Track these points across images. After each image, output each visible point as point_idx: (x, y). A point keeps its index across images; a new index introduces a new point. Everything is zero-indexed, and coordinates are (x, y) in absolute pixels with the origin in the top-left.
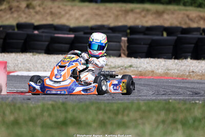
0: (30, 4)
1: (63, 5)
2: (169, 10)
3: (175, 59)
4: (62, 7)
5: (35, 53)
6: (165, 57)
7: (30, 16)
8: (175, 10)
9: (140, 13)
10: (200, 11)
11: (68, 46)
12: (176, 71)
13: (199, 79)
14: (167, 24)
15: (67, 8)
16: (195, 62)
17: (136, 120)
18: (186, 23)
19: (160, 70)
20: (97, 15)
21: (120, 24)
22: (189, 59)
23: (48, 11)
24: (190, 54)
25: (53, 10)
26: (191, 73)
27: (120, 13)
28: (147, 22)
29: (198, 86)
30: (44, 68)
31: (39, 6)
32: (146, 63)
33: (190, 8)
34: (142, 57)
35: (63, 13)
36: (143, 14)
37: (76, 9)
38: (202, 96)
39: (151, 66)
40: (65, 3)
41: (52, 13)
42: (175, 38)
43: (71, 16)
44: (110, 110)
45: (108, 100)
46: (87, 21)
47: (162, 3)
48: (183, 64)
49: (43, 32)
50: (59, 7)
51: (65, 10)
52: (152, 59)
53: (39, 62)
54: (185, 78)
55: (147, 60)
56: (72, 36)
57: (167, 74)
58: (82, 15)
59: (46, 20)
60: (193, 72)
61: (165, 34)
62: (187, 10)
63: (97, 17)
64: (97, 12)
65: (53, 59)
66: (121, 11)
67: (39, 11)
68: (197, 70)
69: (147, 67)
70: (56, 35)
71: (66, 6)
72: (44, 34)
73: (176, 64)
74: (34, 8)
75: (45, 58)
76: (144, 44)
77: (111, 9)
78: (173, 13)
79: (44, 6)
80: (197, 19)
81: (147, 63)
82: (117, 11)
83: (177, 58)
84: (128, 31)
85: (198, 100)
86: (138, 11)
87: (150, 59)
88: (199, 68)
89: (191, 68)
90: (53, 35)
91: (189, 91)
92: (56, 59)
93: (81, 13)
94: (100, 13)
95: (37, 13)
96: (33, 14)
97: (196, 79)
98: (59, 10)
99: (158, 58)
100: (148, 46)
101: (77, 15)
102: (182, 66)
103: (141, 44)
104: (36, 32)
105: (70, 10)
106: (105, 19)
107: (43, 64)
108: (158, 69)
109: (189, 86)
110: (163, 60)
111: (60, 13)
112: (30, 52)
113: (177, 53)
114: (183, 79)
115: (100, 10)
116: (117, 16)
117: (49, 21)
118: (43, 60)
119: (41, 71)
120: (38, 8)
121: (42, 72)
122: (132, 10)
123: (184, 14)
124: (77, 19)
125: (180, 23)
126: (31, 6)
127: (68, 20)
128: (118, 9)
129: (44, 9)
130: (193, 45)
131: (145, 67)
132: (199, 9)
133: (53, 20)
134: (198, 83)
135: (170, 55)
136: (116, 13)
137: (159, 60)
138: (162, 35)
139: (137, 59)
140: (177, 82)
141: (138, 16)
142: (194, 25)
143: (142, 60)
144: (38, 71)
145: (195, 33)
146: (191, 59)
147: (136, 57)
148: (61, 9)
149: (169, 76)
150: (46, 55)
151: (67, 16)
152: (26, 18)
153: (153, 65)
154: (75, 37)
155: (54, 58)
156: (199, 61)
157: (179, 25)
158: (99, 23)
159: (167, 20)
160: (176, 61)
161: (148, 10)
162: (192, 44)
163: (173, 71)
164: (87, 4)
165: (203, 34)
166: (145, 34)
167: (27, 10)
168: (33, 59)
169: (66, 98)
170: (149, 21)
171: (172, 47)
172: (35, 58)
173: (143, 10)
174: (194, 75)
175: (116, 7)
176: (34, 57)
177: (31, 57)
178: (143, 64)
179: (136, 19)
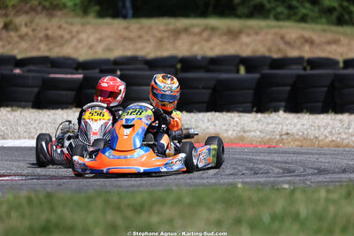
0: (11, 22)
1: (66, 23)
2: (251, 28)
3: (257, 112)
4: (64, 26)
5: (15, 108)
6: (240, 109)
7: (9, 43)
8: (260, 28)
9: (200, 34)
10: (303, 29)
11: (71, 94)
12: (258, 133)
13: (297, 146)
14: (246, 52)
15: (75, 29)
16: (292, 117)
17: (171, 221)
18: (279, 50)
19: (230, 133)
20: (125, 39)
21: (165, 53)
22: (281, 112)
23: (42, 35)
24: (283, 104)
25: (50, 32)
26: (284, 137)
27: (166, 34)
28: (212, 49)
29: (294, 158)
30: (30, 133)
31: (26, 25)
32: (206, 121)
33: (287, 24)
34: (200, 111)
35: (67, 36)
36: (205, 35)
37: (89, 29)
38: (299, 176)
39: (215, 125)
40: (70, 20)
41: (47, 37)
42: (257, 76)
43: (80, 41)
44: (129, 206)
45: (133, 186)
46: (108, 49)
47: (239, 17)
48: (270, 121)
49: (29, 71)
50: (60, 27)
51: (70, 32)
52: (217, 114)
53: (22, 122)
54: (274, 145)
55: (209, 115)
56: (80, 76)
57: (242, 138)
58: (100, 40)
59: (39, 49)
60: (287, 134)
61: (242, 70)
62: (280, 27)
63: (126, 43)
64: (126, 33)
65: (46, 116)
66: (166, 31)
67: (26, 34)
68: (294, 131)
69: (208, 128)
70: (52, 76)
71: (71, 24)
72: (31, 75)
73: (258, 121)
74: (16, 29)
75: (32, 115)
76: (203, 88)
77: (150, 28)
78: (257, 33)
79: (34, 26)
80: (298, 42)
81: (209, 121)
82: (160, 32)
83: (261, 110)
84: (179, 66)
85: (289, 183)
86: (196, 30)
87: (213, 113)
88: (298, 127)
89: (285, 128)
90: (46, 76)
91: (277, 167)
92: (52, 117)
93: (97, 36)
94: (132, 35)
95: (22, 37)
96: (16, 39)
97: (293, 146)
98: (60, 32)
99: (229, 110)
100: (210, 91)
101: (92, 40)
102: (268, 124)
103: (198, 88)
104: (17, 71)
105: (78, 32)
106: (139, 46)
107: (29, 126)
108: (227, 131)
109: (279, 159)
110: (236, 114)
111: (62, 37)
112: (7, 106)
113: (261, 102)
114: (269, 147)
115: (131, 31)
116: (161, 40)
117: (43, 50)
118: (28, 120)
119: (25, 138)
120: (24, 30)
121: (26, 140)
122: (186, 30)
123: (276, 34)
124: (91, 47)
125: (269, 50)
126: (11, 27)
127: (76, 48)
128: (162, 28)
129: (34, 30)
130: (288, 88)
131: (204, 127)
132: (303, 25)
133: (50, 50)
134: (294, 153)
135: (250, 105)
136: (159, 35)
137: (229, 114)
138: (238, 71)
139: (192, 114)
140: (258, 153)
141: (196, 39)
142: (294, 53)
143: (200, 115)
144: (19, 138)
145: (294, 67)
146: (285, 111)
147: (189, 111)
148: (65, 29)
149: (245, 142)
150: (34, 110)
151: (74, 42)
152: (3, 46)
153: (219, 124)
154: (84, 78)
155: (49, 116)
156: (299, 115)
157: (267, 54)
158: (129, 53)
159: (247, 45)
160: (259, 115)
161: (213, 29)
162: (286, 85)
163: (253, 133)
164: (108, 20)
165: (308, 68)
166: (208, 70)
167: (4, 34)
168: (12, 118)
169: (60, 185)
170: (216, 47)
171: (252, 92)
172: (15, 116)
173: (206, 28)
174: (290, 139)
175: (158, 25)
176: (14, 113)
177: (9, 116)
178: (201, 123)
179: (193, 44)
